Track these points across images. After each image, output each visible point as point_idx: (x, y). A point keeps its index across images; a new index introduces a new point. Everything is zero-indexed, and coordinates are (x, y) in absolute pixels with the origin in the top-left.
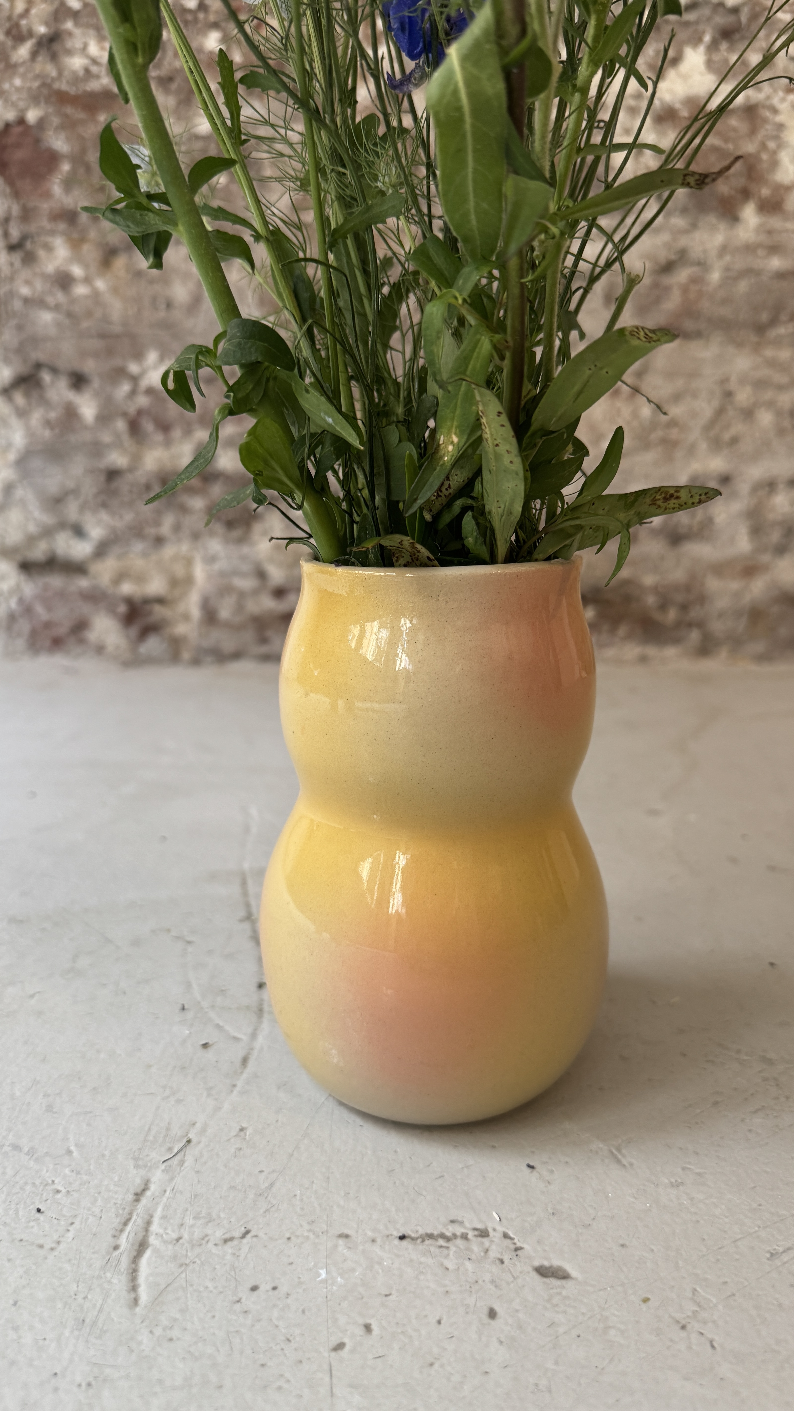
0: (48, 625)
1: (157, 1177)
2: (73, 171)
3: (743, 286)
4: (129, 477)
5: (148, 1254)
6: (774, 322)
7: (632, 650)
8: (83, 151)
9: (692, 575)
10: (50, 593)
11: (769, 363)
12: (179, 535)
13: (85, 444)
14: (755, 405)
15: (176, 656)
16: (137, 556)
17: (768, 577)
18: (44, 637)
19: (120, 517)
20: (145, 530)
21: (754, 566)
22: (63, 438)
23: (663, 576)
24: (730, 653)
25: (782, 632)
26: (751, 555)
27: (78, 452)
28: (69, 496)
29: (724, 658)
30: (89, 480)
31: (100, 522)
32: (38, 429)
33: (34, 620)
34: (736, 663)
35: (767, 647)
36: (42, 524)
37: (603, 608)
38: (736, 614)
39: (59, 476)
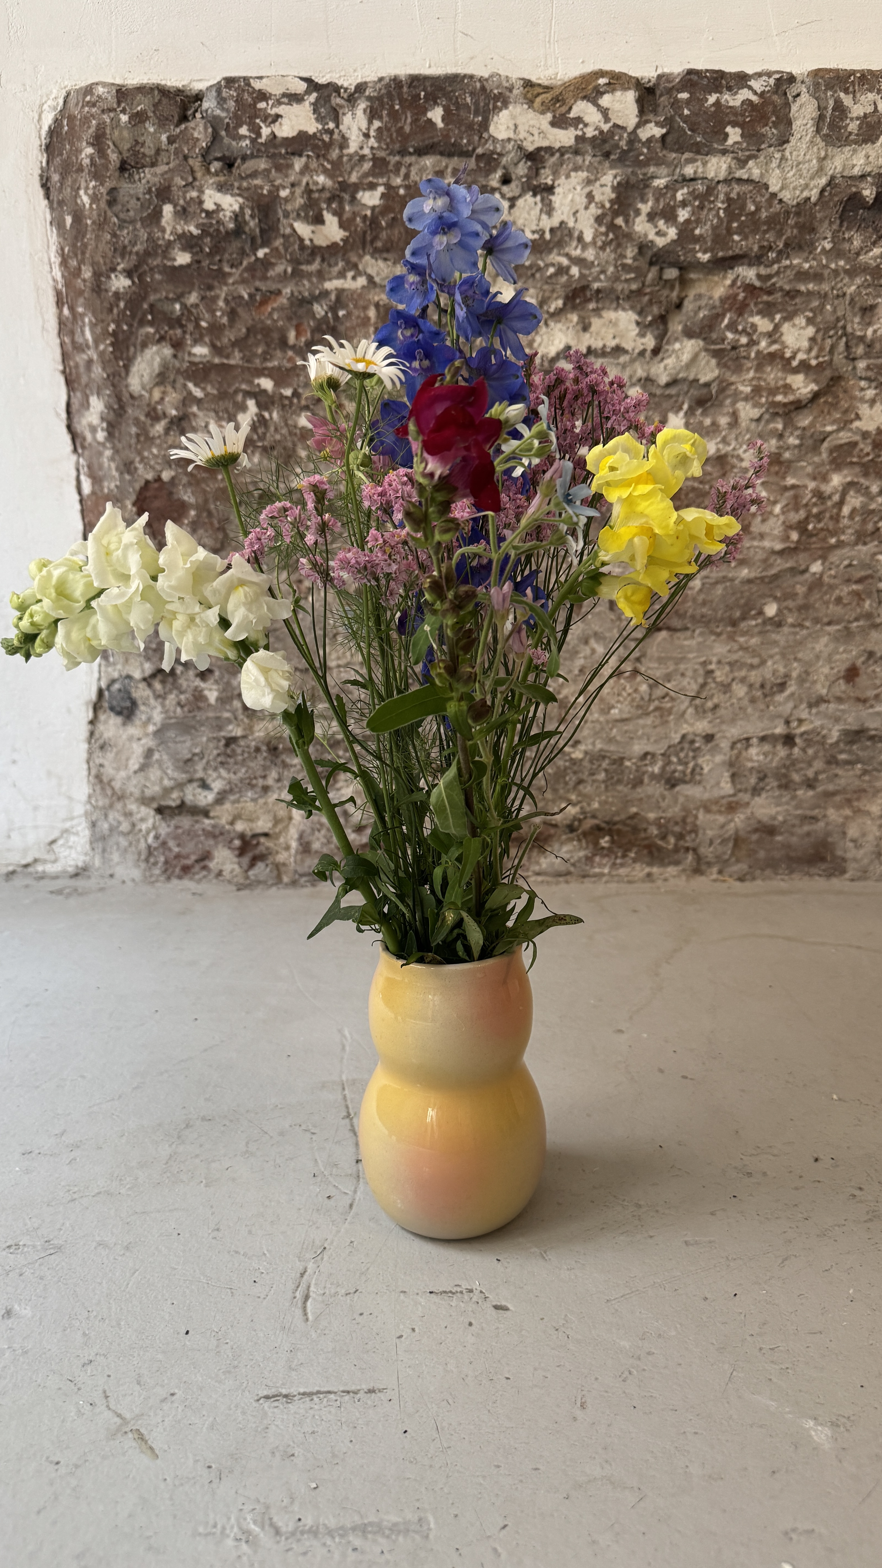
0: (178, 856)
1: (311, 1266)
2: (198, 516)
3: (719, 590)
4: (242, 743)
5: (310, 1300)
6: (744, 618)
7: (640, 870)
8: (206, 501)
9: (686, 810)
10: (180, 831)
11: (742, 648)
12: (279, 785)
13: (207, 718)
14: (733, 680)
15: (279, 879)
16: (248, 802)
17: (749, 811)
18: (175, 866)
19: (235, 773)
20: (254, 782)
21: (737, 803)
22: (191, 715)
23: (664, 811)
24: (720, 872)
25: (762, 854)
26: (734, 795)
27: (202, 725)
28: (196, 758)
29: (714, 876)
30: (211, 745)
31: (220, 777)
32: (172, 709)
33: (167, 853)
34: (724, 881)
35: (750, 867)
36: (175, 780)
37: (616, 838)
38: (724, 841)
39: (188, 744)
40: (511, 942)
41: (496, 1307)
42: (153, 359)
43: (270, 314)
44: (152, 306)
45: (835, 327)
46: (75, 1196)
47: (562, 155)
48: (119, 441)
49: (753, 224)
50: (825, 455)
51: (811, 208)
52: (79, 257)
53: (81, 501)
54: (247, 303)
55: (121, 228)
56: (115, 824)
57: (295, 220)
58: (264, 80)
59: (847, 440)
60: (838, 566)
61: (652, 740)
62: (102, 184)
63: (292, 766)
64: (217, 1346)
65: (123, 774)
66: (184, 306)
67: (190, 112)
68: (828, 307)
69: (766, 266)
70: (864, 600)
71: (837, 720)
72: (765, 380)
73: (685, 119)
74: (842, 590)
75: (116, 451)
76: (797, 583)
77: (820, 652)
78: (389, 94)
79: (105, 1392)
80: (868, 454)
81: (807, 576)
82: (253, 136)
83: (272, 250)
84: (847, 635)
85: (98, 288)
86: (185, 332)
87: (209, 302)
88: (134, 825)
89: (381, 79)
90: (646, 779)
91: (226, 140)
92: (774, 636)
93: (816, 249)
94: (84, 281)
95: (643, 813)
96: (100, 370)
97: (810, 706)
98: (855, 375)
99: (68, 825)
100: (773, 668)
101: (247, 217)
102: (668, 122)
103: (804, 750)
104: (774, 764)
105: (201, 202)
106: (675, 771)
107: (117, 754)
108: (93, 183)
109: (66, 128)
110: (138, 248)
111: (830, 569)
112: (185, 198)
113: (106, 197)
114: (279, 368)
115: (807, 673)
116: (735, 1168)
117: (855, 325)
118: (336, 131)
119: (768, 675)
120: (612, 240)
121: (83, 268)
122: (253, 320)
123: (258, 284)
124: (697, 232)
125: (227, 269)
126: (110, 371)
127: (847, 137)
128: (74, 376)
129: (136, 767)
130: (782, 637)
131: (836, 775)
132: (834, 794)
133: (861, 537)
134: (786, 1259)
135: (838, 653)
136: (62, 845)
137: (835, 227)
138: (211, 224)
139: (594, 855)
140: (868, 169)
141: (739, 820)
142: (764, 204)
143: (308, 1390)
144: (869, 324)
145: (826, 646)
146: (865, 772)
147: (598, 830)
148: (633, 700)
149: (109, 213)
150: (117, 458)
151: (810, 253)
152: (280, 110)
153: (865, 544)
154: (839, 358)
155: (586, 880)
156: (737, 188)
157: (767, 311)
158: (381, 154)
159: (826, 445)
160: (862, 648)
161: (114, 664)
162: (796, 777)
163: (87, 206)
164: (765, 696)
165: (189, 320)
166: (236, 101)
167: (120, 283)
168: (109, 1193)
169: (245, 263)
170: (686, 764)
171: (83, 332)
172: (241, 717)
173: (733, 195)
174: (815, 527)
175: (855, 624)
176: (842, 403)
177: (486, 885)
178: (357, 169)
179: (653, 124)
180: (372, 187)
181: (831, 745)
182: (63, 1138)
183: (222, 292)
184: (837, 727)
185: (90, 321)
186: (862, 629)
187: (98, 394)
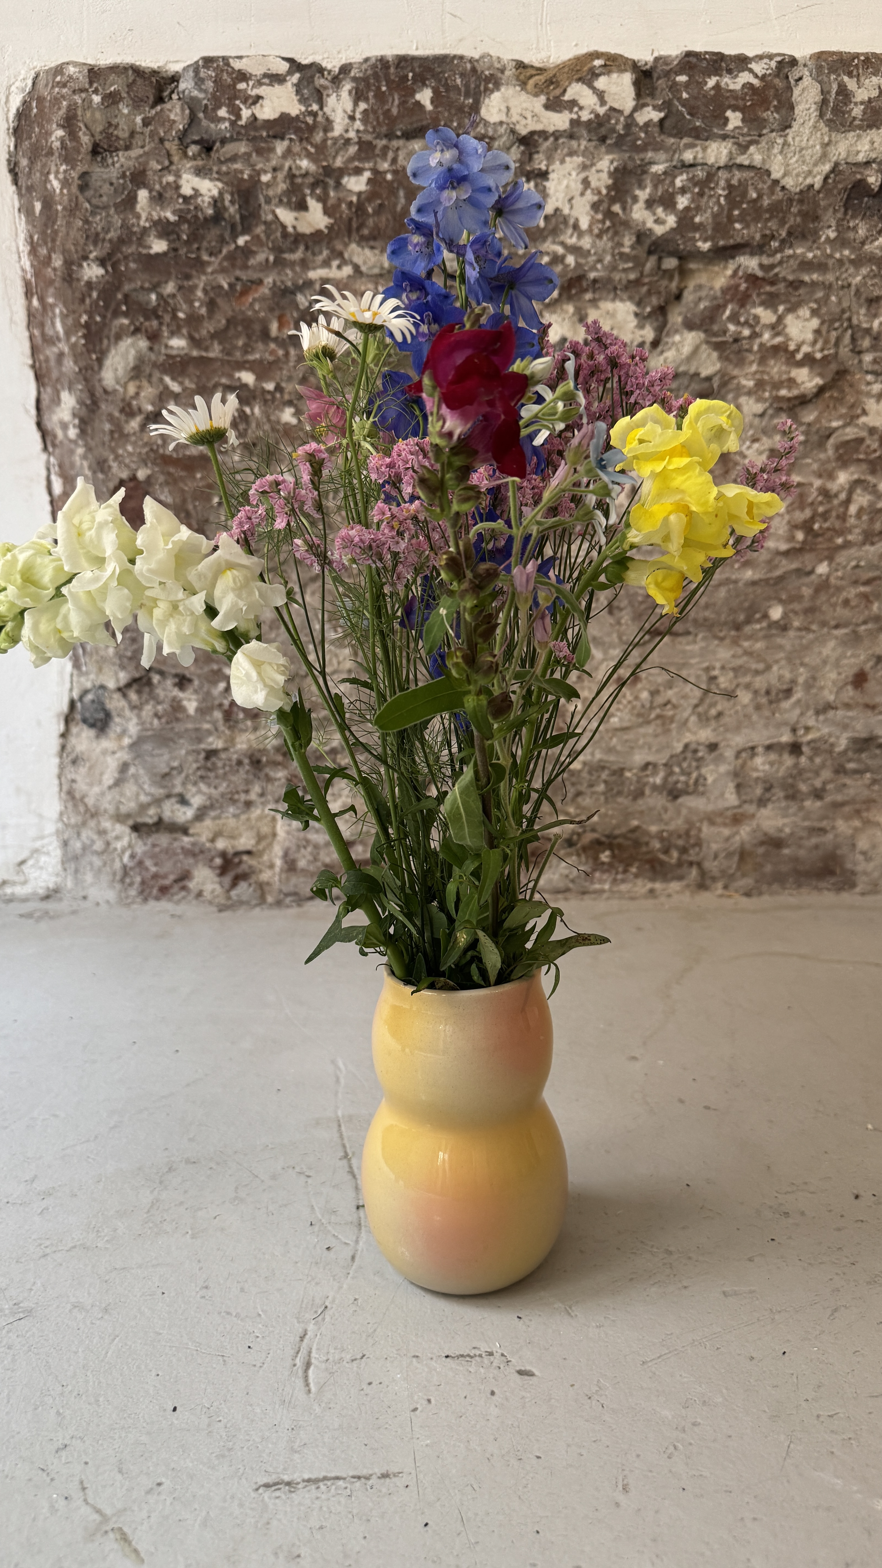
0: (155, 876)
1: (311, 1327)
3: (722, 593)
4: (223, 756)
5: (312, 1368)
6: (748, 621)
7: (642, 886)
8: (184, 501)
9: (690, 823)
10: (157, 849)
11: (747, 653)
12: (263, 799)
13: (187, 730)
14: (738, 686)
15: (262, 899)
16: (230, 818)
17: (754, 823)
18: (152, 887)
19: (216, 788)
20: (236, 797)
21: (742, 815)
22: (170, 726)
23: (666, 824)
24: (726, 887)
25: (768, 868)
26: (740, 806)
27: (181, 737)
28: (175, 772)
29: (720, 891)
30: (190, 758)
31: (199, 792)
32: (149, 720)
33: (144, 873)
34: (730, 896)
35: (757, 881)
36: (152, 795)
37: (616, 852)
38: (729, 855)
39: (166, 757)
40: (531, 965)
41: (520, 1373)
42: (127, 352)
43: (251, 305)
44: (126, 296)
45: (840, 319)
46: (48, 1251)
47: (556, 139)
48: (92, 439)
49: (755, 212)
50: (830, 452)
51: (814, 196)
52: (50, 245)
53: (52, 502)
54: (227, 293)
55: (93, 213)
56: (88, 842)
57: (277, 206)
58: (244, 60)
59: (853, 437)
60: (845, 567)
61: (654, 749)
62: (73, 168)
63: (276, 780)
64: (209, 1425)
65: (96, 789)
66: (160, 296)
67: (166, 94)
68: (833, 298)
69: (769, 256)
70: (871, 602)
71: (845, 727)
72: (768, 374)
73: (684, 103)
74: (849, 592)
75: (89, 449)
76: (803, 585)
77: (828, 657)
78: (376, 75)
79: (82, 1482)
80: (875, 451)
81: (813, 577)
82: (233, 118)
83: (253, 238)
84: (855, 638)
85: (69, 276)
86: (161, 324)
87: (186, 291)
88: (108, 844)
89: (367, 60)
90: (647, 791)
91: (205, 123)
92: (779, 641)
93: (820, 238)
94: (55, 269)
95: (644, 826)
96: (71, 363)
97: (818, 713)
98: (861, 368)
99: (38, 844)
100: (779, 673)
101: (227, 203)
102: (667, 106)
103: (811, 759)
104: (780, 774)
105: (178, 187)
106: (677, 782)
107: (90, 768)
108: (64, 167)
109: (35, 110)
110: (112, 235)
111: (837, 570)
112: (161, 183)
113: (77, 182)
114: (261, 361)
115: (814, 678)
116: (771, 1207)
117: (861, 317)
118: (320, 113)
119: (774, 681)
120: (609, 228)
121: (54, 256)
122: (233, 310)
123: (238, 273)
124: (697, 220)
125: (206, 258)
126: (82, 364)
127: (851, 123)
128: (44, 371)
129: (111, 782)
130: (788, 641)
131: (845, 785)
132: (843, 804)
133: (869, 537)
134: (836, 1310)
135: (845, 657)
136: (32, 866)
137: (839, 215)
138: (189, 210)
139: (594, 870)
140: (873, 155)
141: (744, 832)
142: (766, 191)
143: (313, 1476)
144: (875, 316)
145: (834, 649)
146: (874, 782)
147: (598, 845)
148: (634, 708)
149: (81, 199)
150: (90, 456)
151: (814, 242)
152: (262, 91)
153: (873, 544)
154: (845, 351)
155: (586, 897)
156: (738, 175)
157: (770, 302)
158: (368, 137)
159: (832, 441)
160: (870, 652)
161: (87, 673)
162: (803, 787)
163: (58, 191)
164: (771, 702)
165: (166, 311)
166: (215, 82)
167: (92, 272)
168: (85, 1247)
169: (225, 251)
170: (689, 774)
171: (53, 324)
172: (222, 727)
173: (735, 182)
174: (821, 527)
175: (863, 628)
176: (848, 397)
177: (503, 902)
178: (342, 153)
179: (650, 108)
180: (358, 171)
181: (839, 753)
182: (34, 1185)
183: (201, 282)
184: (845, 735)
185: (61, 312)
186: (870, 632)
187: (70, 389)
